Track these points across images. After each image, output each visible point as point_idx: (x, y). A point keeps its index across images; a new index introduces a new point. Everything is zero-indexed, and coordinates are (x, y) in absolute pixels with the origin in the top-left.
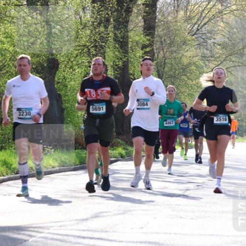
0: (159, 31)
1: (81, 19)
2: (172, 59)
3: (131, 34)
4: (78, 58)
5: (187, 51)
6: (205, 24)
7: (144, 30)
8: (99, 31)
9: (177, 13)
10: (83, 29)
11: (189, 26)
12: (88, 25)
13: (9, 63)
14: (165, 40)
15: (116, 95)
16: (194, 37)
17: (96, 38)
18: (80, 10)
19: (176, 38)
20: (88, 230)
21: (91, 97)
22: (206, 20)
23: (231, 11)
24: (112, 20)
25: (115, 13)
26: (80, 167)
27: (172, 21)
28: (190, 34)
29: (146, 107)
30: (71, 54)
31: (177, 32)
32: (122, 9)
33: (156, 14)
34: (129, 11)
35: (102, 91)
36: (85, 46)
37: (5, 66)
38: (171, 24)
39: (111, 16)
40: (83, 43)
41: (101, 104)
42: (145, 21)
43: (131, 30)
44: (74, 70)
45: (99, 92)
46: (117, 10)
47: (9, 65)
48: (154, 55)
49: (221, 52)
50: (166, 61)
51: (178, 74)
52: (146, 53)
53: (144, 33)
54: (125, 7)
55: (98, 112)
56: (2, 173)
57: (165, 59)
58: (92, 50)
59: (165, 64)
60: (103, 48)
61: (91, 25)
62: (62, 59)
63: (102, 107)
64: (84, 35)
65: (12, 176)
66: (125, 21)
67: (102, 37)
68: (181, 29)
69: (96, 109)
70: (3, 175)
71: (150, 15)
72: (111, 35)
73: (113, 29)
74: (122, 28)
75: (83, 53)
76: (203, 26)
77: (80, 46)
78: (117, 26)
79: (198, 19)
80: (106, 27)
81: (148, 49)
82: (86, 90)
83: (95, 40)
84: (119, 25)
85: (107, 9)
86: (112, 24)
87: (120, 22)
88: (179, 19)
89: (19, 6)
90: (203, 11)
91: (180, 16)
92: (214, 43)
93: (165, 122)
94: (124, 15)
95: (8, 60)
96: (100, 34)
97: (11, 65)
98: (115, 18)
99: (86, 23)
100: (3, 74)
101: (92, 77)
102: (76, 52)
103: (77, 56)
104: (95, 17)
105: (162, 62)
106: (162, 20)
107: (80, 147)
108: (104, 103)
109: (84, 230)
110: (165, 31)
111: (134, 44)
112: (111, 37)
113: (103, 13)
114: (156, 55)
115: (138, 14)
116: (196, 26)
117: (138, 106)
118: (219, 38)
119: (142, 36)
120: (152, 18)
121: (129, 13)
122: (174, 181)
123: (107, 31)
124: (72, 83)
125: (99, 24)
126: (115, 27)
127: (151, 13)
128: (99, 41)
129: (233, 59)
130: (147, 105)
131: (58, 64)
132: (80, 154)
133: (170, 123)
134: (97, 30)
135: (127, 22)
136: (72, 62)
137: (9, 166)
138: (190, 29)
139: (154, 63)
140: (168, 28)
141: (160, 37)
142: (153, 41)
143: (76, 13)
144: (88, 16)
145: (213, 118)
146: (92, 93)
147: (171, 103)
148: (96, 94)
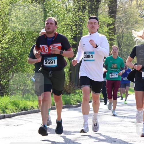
0: (119, 15)
2: (128, 33)
3: (100, 16)
4: (65, 32)
5: (138, 28)
7: (109, 14)
8: (79, 15)
9: (132, 2)
10: (68, 13)
11: (139, 11)
12: (71, 11)
13: (18, 36)
14: (123, 20)
15: (66, 50)
16: (142, 18)
17: (76, 19)
19: (130, 19)
21: (45, 52)
24: (87, 7)
25: (89, 3)
26: (65, 106)
27: (128, 8)
28: (140, 16)
29: (91, 59)
30: (60, 30)
31: (131, 15)
33: (117, 3)
35: (53, 46)
36: (69, 25)
37: (15, 38)
38: (127, 10)
39: (87, 5)
40: (68, 22)
41: (53, 58)
42: (109, 8)
43: (100, 14)
45: (51, 47)
47: (18, 37)
48: (115, 31)
50: (124, 34)
51: (132, 43)
52: (110, 29)
53: (109, 15)
55: (50, 65)
56: (13, 110)
57: (123, 34)
58: (74, 27)
59: (123, 36)
60: (81, 26)
61: (73, 11)
63: (54, 61)
64: (69, 17)
65: (19, 112)
66: (96, 8)
67: (81, 18)
68: (134, 13)
69: (48, 63)
70: (14, 112)
71: (113, 4)
72: (86, 17)
73: (88, 13)
74: (94, 12)
75: (68, 29)
77: (65, 25)
78: (91, 11)
80: (83, 12)
81: (111, 27)
82: (40, 46)
83: (76, 21)
84: (92, 10)
86: (87, 10)
87: (92, 8)
88: (133, 6)
91: (133, 4)
93: (110, 75)
94: (95, 4)
95: (18, 34)
96: (79, 17)
97: (19, 37)
98: (90, 6)
99: (70, 9)
100: (14, 43)
104: (76, 5)
105: (121, 35)
106: (121, 7)
107: (65, 93)
108: (56, 57)
110: (123, 15)
111: (102, 23)
112: (86, 18)
113: (82, 2)
114: (117, 31)
117: (85, 58)
119: (108, 18)
120: (114, 6)
121: (99, 2)
122: (129, 116)
123: (84, 15)
125: (79, 10)
126: (89, 12)
127: (113, 2)
128: (78, 21)
130: (92, 57)
132: (65, 98)
133: (114, 75)
134: (77, 14)
135: (97, 8)
137: (18, 105)
138: (140, 13)
139: (116, 36)
140: (125, 12)
141: (120, 18)
142: (115, 21)
143: (63, 2)
144: (71, 5)
145: (142, 73)
146: (45, 49)
147: (114, 59)
148: (48, 49)
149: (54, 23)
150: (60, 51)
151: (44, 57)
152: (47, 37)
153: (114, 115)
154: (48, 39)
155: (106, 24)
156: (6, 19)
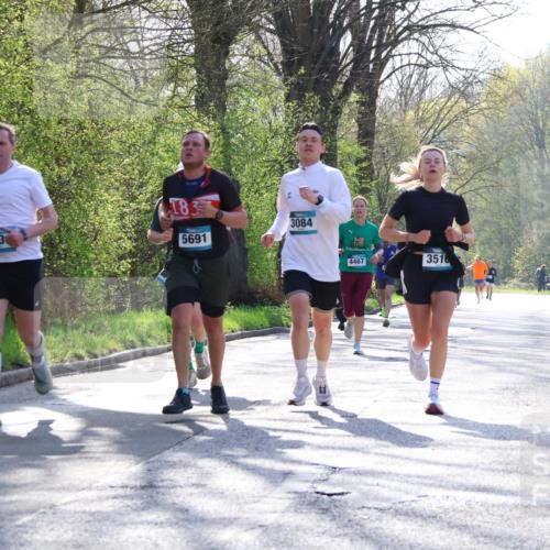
0: (380, 139)
1: (270, 123)
3: (340, 144)
4: (267, 177)
6: (444, 128)
7: (359, 138)
9: (405, 114)
10: (273, 137)
11: (421, 132)
12: (281, 133)
14: (388, 151)
18: (270, 111)
19: (404, 148)
20: (280, 420)
21: (181, 215)
22: (445, 122)
23: (481, 110)
27: (398, 125)
29: (308, 228)
30: (257, 172)
31: (405, 140)
32: (327, 108)
33: (375, 116)
34: (337, 112)
36: (276, 161)
38: (396, 129)
40: (273, 156)
41: (201, 229)
42: (360, 126)
43: (340, 138)
44: (261, 195)
45: (196, 203)
46: (320, 111)
48: (373, 172)
49: (466, 166)
52: (361, 169)
53: (359, 141)
54: (331, 107)
55: (195, 245)
59: (388, 184)
61: (285, 132)
62: (245, 180)
63: (204, 236)
64: (275, 145)
66: (331, 126)
68: (410, 135)
69: (190, 240)
71: (366, 117)
75: (274, 171)
76: (441, 131)
77: (269, 161)
79: (434, 122)
81: (364, 165)
82: (171, 200)
83: (290, 153)
85: (306, 109)
88: (407, 122)
89: (185, 107)
90: (441, 110)
91: (408, 118)
92: (458, 155)
93: (349, 260)
94: (330, 117)
99: (277, 130)
101: (181, 172)
102: (263, 170)
103: (265, 175)
104: (289, 120)
105: (384, 182)
106: (384, 123)
107: (270, 303)
108: (208, 227)
109: (275, 420)
110: (388, 139)
111: (345, 157)
113: (301, 115)
114: (376, 172)
115: (350, 116)
116: (432, 131)
117: (293, 227)
118: (463, 148)
119: (356, 146)
120: (369, 122)
121: (337, 115)
124: (259, 213)
127: (367, 114)
129: (484, 177)
130: (311, 225)
131: (239, 188)
132: (271, 313)
133: (359, 262)
135: (335, 127)
136: (258, 184)
138: (424, 135)
139: (373, 184)
140: (392, 134)
141: (381, 147)
142: (371, 154)
143: (264, 115)
144: (280, 120)
145: (421, 256)
146: (182, 207)
147: (359, 226)
148: (189, 207)
149: (201, 141)
150: (216, 210)
151: (179, 227)
152: (184, 180)
153: (357, 353)
154: (188, 184)
155: (353, 159)
156: (147, 151)
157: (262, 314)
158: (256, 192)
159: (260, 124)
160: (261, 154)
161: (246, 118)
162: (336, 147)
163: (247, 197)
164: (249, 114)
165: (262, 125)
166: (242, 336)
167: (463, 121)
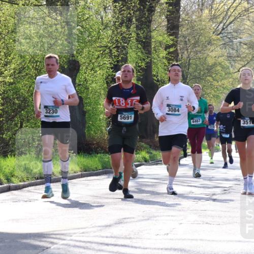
0: (183, 31)
1: (102, 19)
2: (197, 59)
3: (154, 34)
4: (100, 59)
5: (212, 51)
6: (231, 23)
7: (167, 30)
8: (121, 31)
9: (202, 12)
10: (104, 29)
11: (214, 25)
12: (110, 26)
13: (29, 65)
14: (189, 40)
16: (219, 37)
17: (118, 38)
18: (102, 9)
19: (200, 37)
20: (112, 237)
22: (232, 19)
24: (134, 20)
25: (138, 13)
26: (103, 172)
27: (196, 20)
28: (215, 33)
29: (177, 113)
30: (93, 55)
31: (202, 32)
32: (144, 8)
33: (179, 13)
34: (151, 10)
36: (106, 47)
37: (24, 68)
38: (195, 23)
39: (133, 16)
40: (105, 43)
42: (168, 21)
43: (154, 30)
44: (96, 72)
45: (129, 101)
46: (139, 10)
47: (28, 67)
48: (178, 55)
49: (247, 51)
50: (191, 61)
51: (203, 75)
52: (169, 53)
53: (168, 32)
54: (147, 7)
55: (126, 121)
56: (23, 179)
58: (114, 51)
59: (189, 64)
60: (125, 49)
61: (113, 25)
62: (83, 61)
63: (131, 116)
64: (106, 35)
65: (33, 181)
66: (147, 21)
67: (124, 37)
68: (206, 28)
70: (24, 181)
71: (173, 14)
72: (133, 35)
73: (135, 29)
74: (145, 28)
75: (105, 54)
76: (228, 25)
77: (101, 47)
79: (223, 18)
80: (128, 27)
81: (171, 50)
82: (114, 98)
83: (117, 41)
84: (141, 25)
85: (128, 8)
86: (134, 24)
87: (142, 21)
88: (203, 18)
89: (39, 6)
90: (228, 9)
91: (204, 15)
92: (241, 42)
93: (192, 121)
94: (147, 14)
95: (28, 62)
96: (122, 34)
97: (31, 67)
98: (138, 18)
99: (107, 23)
100: (22, 76)
102: (97, 53)
103: (98, 57)
104: (116, 17)
105: (186, 62)
106: (186, 19)
107: (102, 152)
108: (133, 112)
109: (107, 237)
110: (189, 31)
111: (157, 44)
112: (133, 37)
113: (125, 12)
114: (180, 55)
115: (161, 13)
116: (222, 25)
118: (245, 38)
119: (166, 36)
120: (175, 18)
121: (152, 12)
122: (201, 186)
123: (129, 31)
124: (94, 85)
125: (121, 24)
126: (137, 27)
127: (174, 12)
128: (121, 41)
131: (79, 66)
132: (103, 159)
133: (197, 121)
134: (119, 31)
135: (150, 21)
136: (93, 63)
138: (215, 28)
140: (192, 27)
141: (184, 37)
142: (177, 41)
143: (97, 13)
144: (109, 16)
145: (240, 121)
146: (122, 102)
148: (125, 102)
156: (10, 38)
157: (97, 159)
158: (92, 69)
159: (95, 19)
160: (95, 42)
161: (84, 14)
162: (150, 37)
163: (85, 73)
164: (86, 11)
165: (96, 19)
166: (82, 176)
167: (244, 17)
